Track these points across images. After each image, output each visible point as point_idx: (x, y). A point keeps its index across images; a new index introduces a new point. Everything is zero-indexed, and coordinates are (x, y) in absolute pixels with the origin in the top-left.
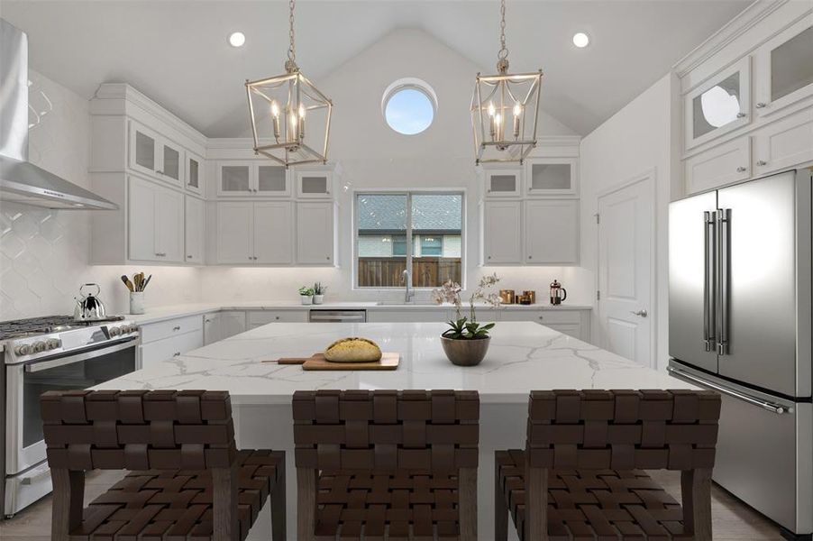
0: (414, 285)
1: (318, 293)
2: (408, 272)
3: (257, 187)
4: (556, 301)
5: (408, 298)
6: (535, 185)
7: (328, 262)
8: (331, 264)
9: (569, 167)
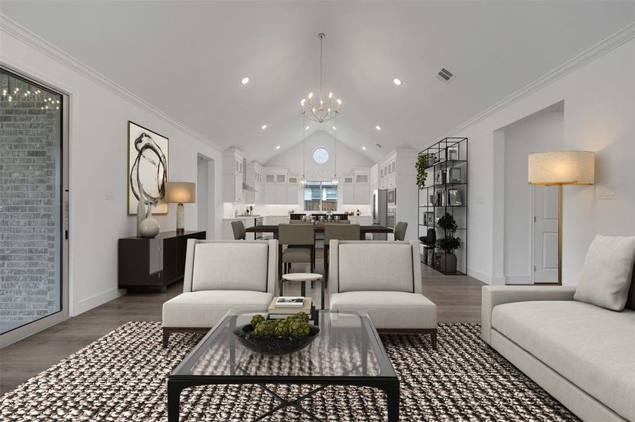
0: (322, 210)
2: (320, 206)
3: (276, 181)
4: (358, 214)
6: (358, 181)
7: (297, 203)
9: (366, 176)
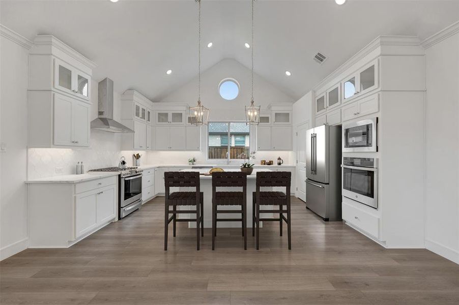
0: (231, 158)
1: (194, 161)
2: (228, 153)
3: (171, 121)
4: (280, 164)
5: (228, 163)
6: (276, 121)
7: (198, 149)
8: (199, 150)
9: (288, 114)
